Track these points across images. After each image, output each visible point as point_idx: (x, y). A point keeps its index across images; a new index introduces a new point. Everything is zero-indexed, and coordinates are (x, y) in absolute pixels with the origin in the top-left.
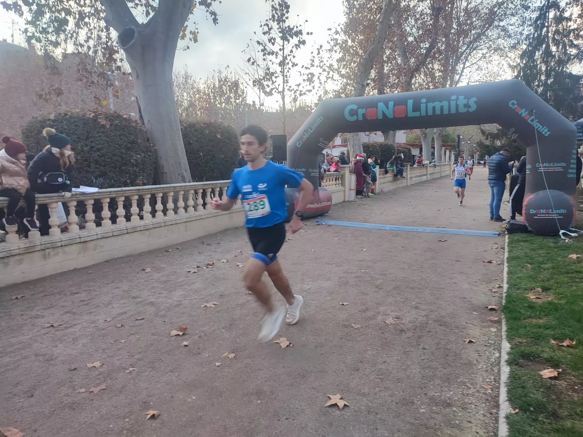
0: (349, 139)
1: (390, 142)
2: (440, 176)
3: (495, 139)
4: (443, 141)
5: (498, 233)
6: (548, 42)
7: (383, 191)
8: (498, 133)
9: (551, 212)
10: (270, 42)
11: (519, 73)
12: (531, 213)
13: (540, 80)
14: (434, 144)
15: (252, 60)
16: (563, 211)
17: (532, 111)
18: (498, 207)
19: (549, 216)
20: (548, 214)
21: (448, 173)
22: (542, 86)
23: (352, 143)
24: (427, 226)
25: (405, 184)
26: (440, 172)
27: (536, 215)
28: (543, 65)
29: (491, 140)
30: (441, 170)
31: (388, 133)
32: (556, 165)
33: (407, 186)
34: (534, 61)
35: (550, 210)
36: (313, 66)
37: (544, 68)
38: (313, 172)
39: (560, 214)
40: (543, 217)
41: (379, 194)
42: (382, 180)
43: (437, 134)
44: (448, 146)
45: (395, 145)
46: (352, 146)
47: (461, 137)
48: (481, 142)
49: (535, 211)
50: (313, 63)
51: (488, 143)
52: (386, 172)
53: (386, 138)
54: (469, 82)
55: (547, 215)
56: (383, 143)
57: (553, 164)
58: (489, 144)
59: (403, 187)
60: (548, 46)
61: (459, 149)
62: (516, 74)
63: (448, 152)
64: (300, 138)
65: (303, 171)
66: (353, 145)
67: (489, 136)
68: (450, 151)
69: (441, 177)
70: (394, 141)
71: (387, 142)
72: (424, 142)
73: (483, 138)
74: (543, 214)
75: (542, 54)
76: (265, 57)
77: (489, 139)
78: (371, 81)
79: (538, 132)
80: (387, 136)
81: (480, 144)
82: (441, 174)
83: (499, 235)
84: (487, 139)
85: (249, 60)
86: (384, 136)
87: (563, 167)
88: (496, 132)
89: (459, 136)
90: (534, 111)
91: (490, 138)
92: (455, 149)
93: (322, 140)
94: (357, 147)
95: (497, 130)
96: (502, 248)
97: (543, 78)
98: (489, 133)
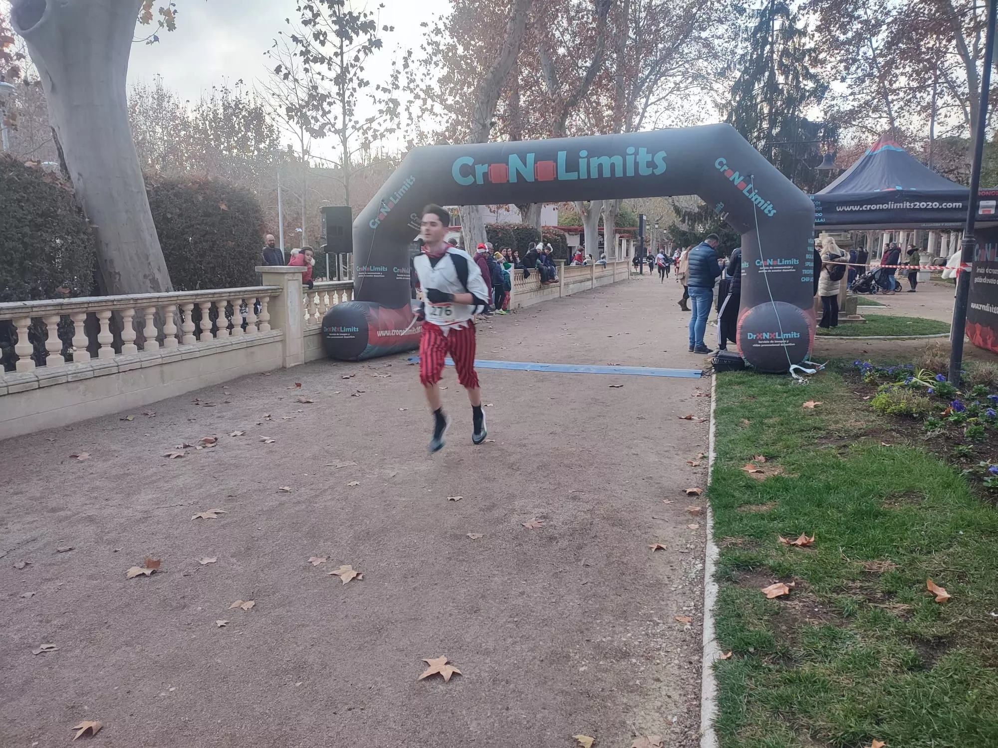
0: (462, 217)
1: (531, 224)
3: (695, 221)
4: (617, 224)
5: (700, 371)
6: (773, 67)
7: (521, 306)
8: (699, 213)
9: (777, 337)
10: (316, 40)
11: (730, 116)
12: (749, 338)
13: (761, 130)
14: (603, 229)
15: (284, 71)
16: (795, 335)
17: (750, 176)
18: (702, 330)
19: (774, 343)
20: (773, 339)
21: (625, 276)
22: (763, 138)
23: (468, 225)
24: (593, 364)
25: (557, 295)
26: (613, 275)
27: (755, 341)
28: (765, 104)
29: (690, 223)
30: (614, 272)
31: (528, 209)
32: (784, 262)
33: (560, 297)
34: (753, 98)
35: (777, 333)
36: (397, 87)
37: (766, 111)
38: (400, 274)
39: (791, 340)
40: (766, 344)
41: (514, 311)
42: (520, 289)
43: (608, 213)
44: (625, 232)
45: (540, 230)
46: (467, 229)
47: (645, 218)
48: (674, 225)
49: (755, 336)
50: (396, 83)
51: (684, 227)
52: (526, 275)
53: (525, 216)
54: (655, 128)
55: (772, 342)
56: (521, 225)
57: (781, 262)
58: (687, 230)
59: (555, 300)
60: (772, 75)
61: (642, 238)
62: (725, 118)
63: (624, 242)
64: (376, 214)
65: (383, 272)
66: (470, 228)
67: (687, 218)
68: (628, 241)
69: (615, 283)
70: (538, 222)
71: (526, 224)
72: (588, 223)
73: (677, 221)
74: (766, 339)
75: (764, 87)
76: (307, 66)
77: (687, 221)
78: (499, 119)
79: (758, 209)
80: (526, 213)
81: (673, 230)
82: (614, 279)
83: (702, 374)
84: (683, 221)
85: (278, 70)
86: (522, 214)
87: (794, 266)
88: (696, 210)
89: (641, 217)
90: (752, 176)
91: (689, 220)
92: (636, 238)
93: (413, 216)
94: (476, 231)
95: (699, 207)
96: (707, 396)
97: (765, 125)
98: (686, 212)
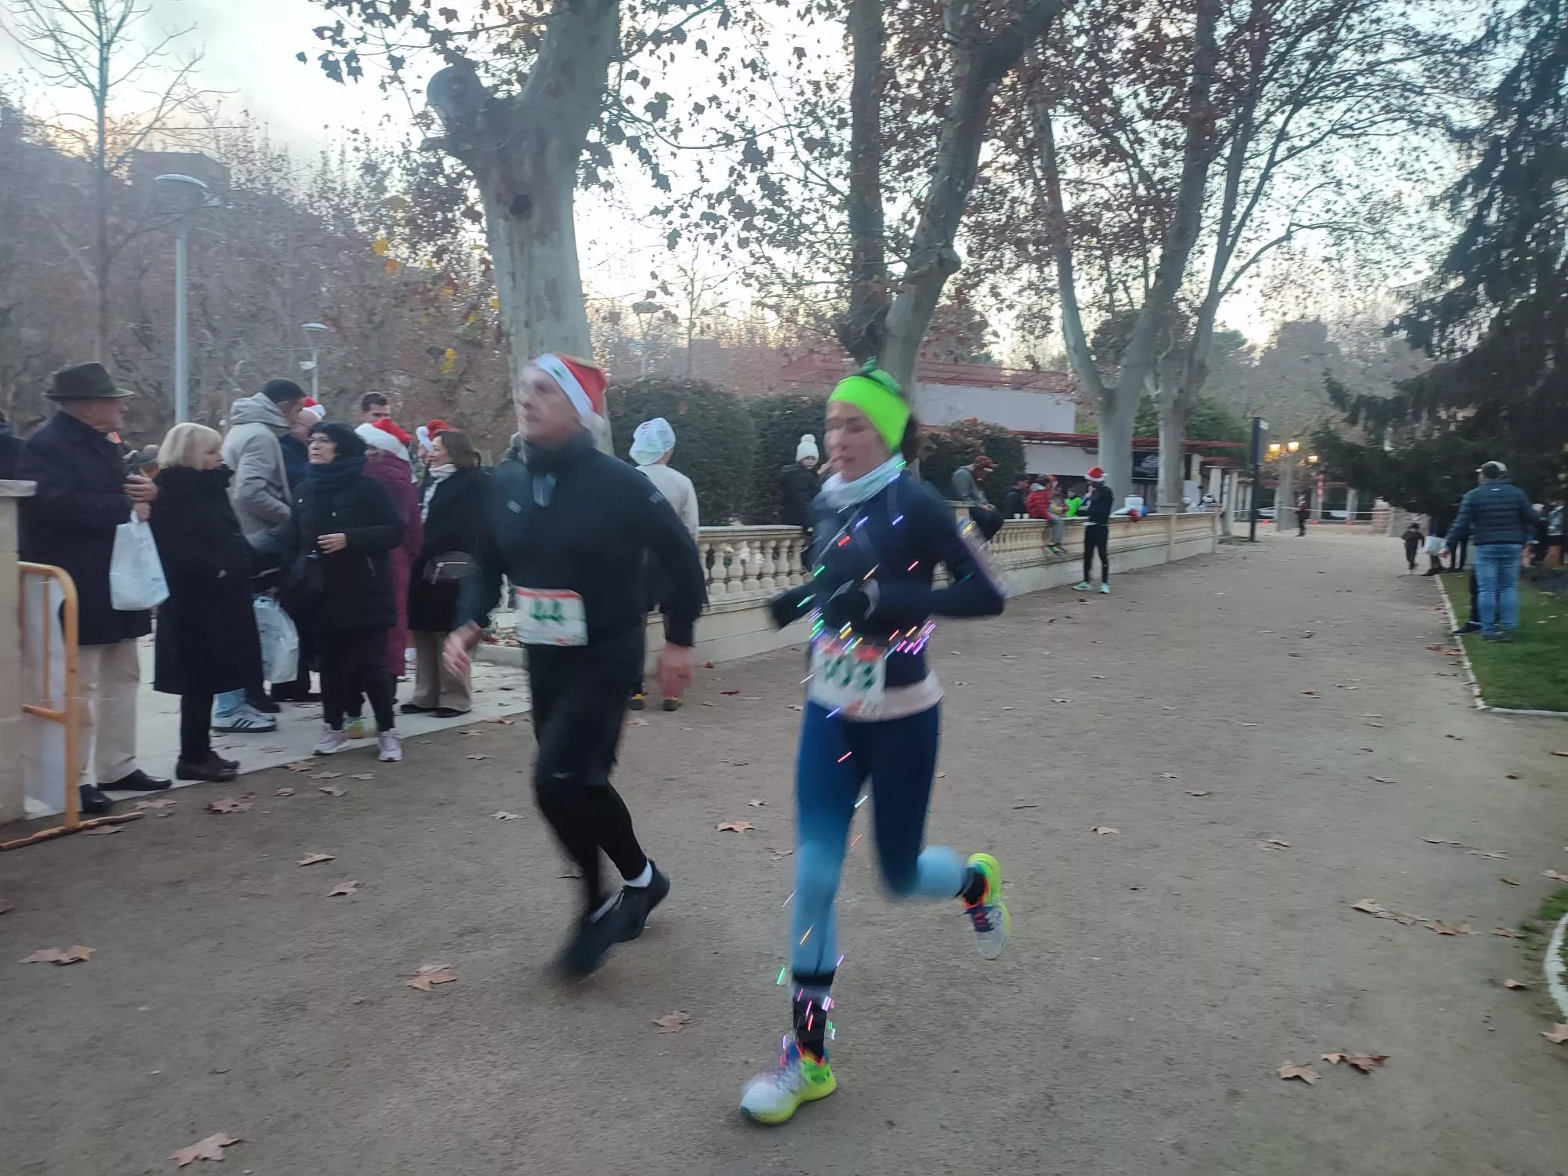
2: (1162, 561)
3: (1386, 421)
4: (1192, 433)
8: (1398, 400)
14: (1157, 443)
21: (1205, 546)
26: (1167, 544)
29: (1370, 424)
30: (1169, 537)
43: (1169, 405)
44: (1221, 451)
47: (1264, 425)
48: (1328, 431)
51: (1354, 435)
58: (1361, 442)
61: (1257, 467)
67: (1362, 415)
68: (1224, 473)
69: (1172, 564)
73: (1336, 417)
77: (1361, 420)
81: (1325, 442)
82: (1168, 553)
84: (1353, 421)
89: (1256, 421)
91: (1367, 419)
92: (1245, 467)
95: (1398, 385)
98: (1361, 397)
